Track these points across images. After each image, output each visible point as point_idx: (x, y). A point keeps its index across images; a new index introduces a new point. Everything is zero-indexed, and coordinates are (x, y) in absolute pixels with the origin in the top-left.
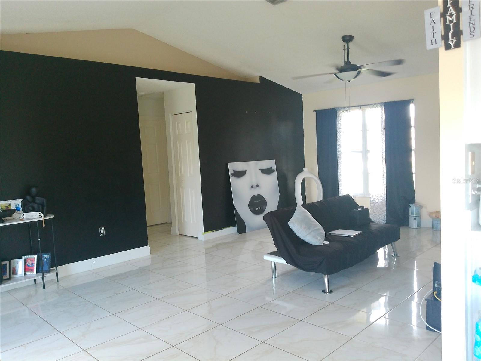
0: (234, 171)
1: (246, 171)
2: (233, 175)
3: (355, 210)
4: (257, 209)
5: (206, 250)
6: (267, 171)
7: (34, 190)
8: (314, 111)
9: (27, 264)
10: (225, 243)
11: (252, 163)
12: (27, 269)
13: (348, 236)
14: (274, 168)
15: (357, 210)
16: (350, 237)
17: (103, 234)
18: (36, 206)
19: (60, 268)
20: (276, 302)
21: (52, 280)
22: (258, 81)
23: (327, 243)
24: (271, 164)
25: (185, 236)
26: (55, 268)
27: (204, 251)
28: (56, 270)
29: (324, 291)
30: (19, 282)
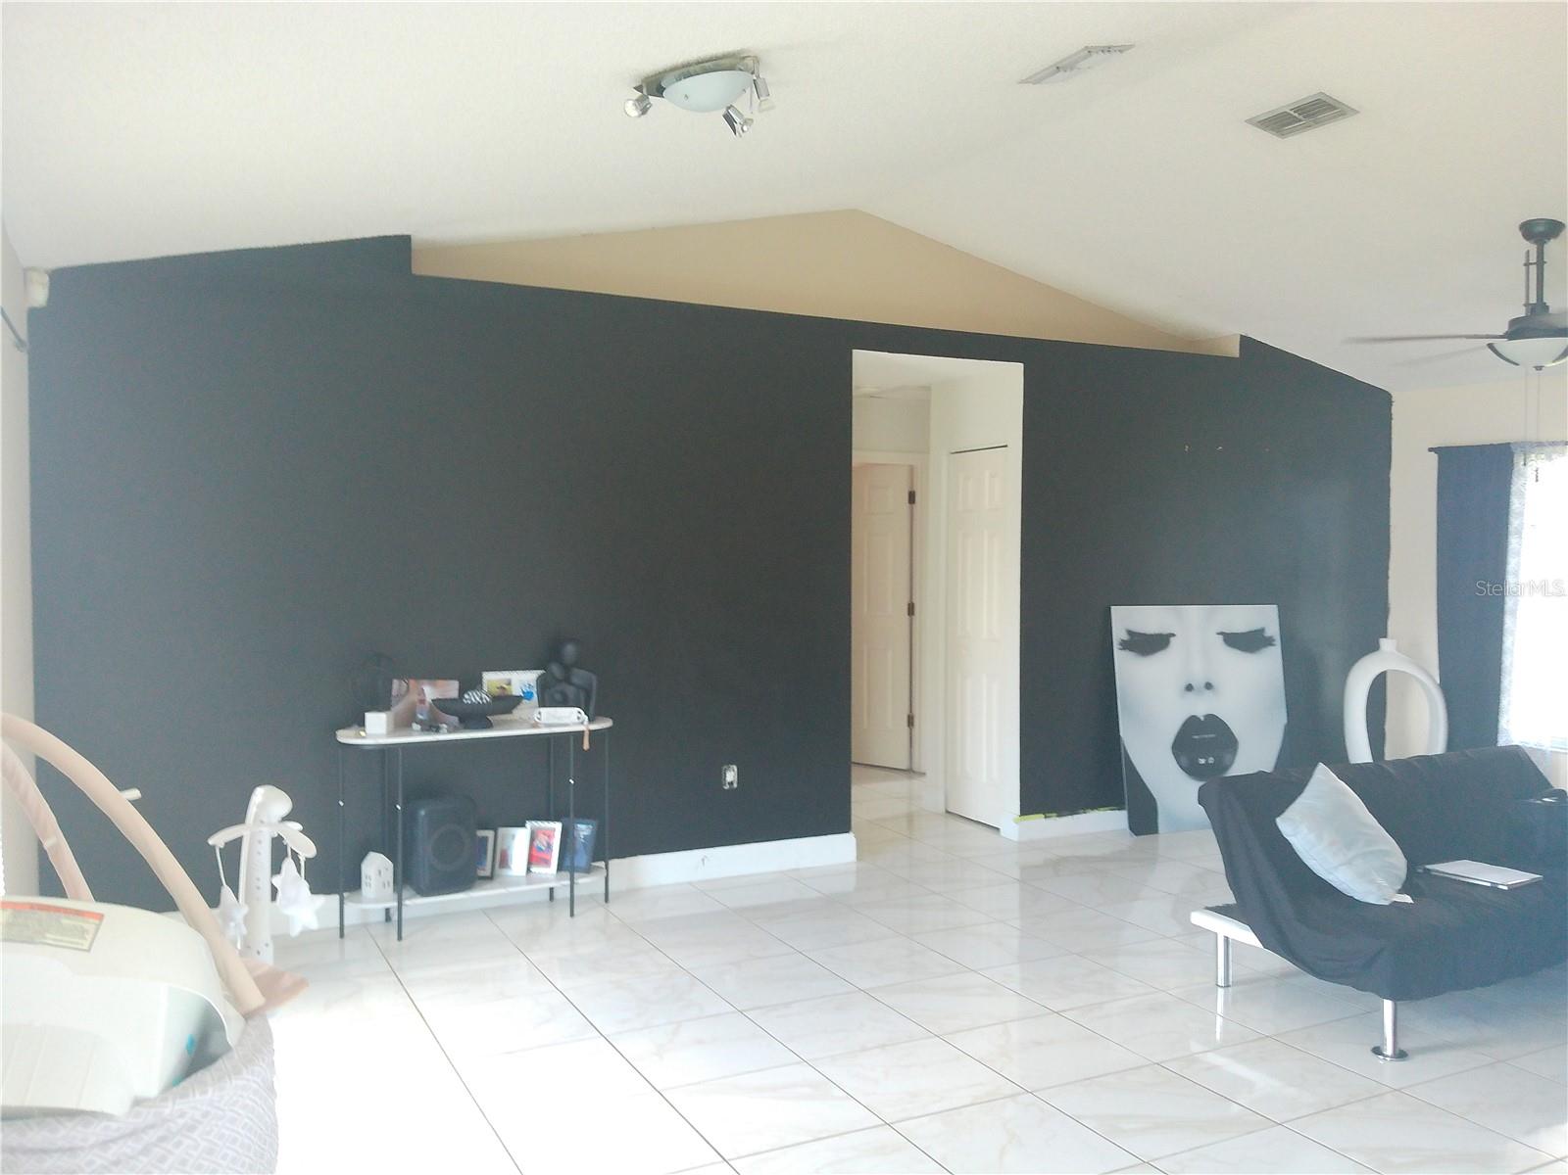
0: (1130, 632)
1: (1173, 635)
2: (1126, 646)
3: (1532, 800)
4: (1202, 761)
5: (1023, 869)
6: (1247, 642)
7: (570, 650)
8: (1431, 450)
9: (537, 843)
10: (1085, 859)
11: (1194, 612)
12: (534, 858)
13: (1489, 885)
14: (1273, 630)
15: (1539, 802)
16: (1494, 888)
17: (731, 783)
18: (570, 691)
19: (615, 864)
20: (1214, 1058)
21: (592, 897)
22: (1236, 353)
23: (1408, 899)
24: (1263, 617)
25: (963, 821)
26: (602, 864)
27: (1016, 874)
28: (605, 870)
29: (1377, 1051)
30: (512, 889)
